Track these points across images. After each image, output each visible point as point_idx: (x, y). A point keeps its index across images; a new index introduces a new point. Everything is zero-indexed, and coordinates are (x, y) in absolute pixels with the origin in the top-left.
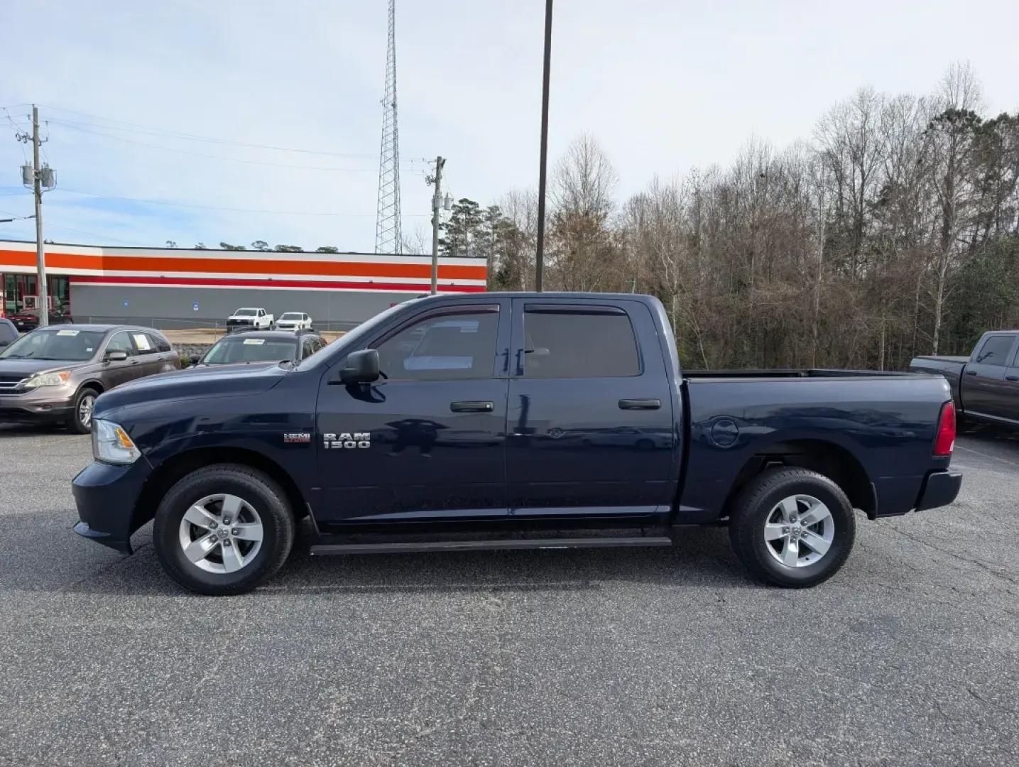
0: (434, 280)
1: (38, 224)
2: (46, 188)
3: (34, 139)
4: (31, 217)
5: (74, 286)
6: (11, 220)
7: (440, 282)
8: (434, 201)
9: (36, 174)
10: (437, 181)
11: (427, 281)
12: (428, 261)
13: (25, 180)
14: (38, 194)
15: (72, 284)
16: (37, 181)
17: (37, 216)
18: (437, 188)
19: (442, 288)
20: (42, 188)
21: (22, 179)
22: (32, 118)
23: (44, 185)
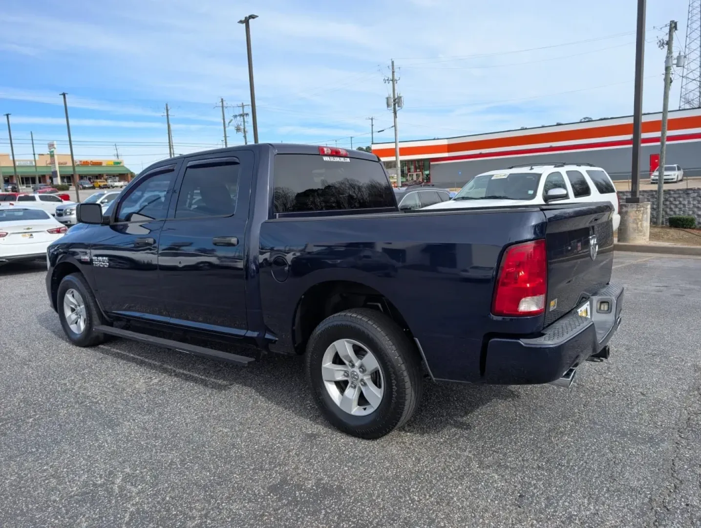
0: (663, 134)
1: (396, 130)
2: (399, 108)
3: (393, 80)
4: (392, 127)
5: (433, 165)
6: (383, 131)
7: (670, 133)
8: (667, 62)
9: (394, 101)
10: (669, 43)
11: (657, 134)
12: (659, 117)
13: (388, 105)
14: (395, 113)
15: (432, 163)
16: (395, 104)
17: (395, 126)
18: (670, 49)
19: (671, 138)
20: (397, 108)
21: (386, 105)
22: (391, 67)
23: (398, 106)
